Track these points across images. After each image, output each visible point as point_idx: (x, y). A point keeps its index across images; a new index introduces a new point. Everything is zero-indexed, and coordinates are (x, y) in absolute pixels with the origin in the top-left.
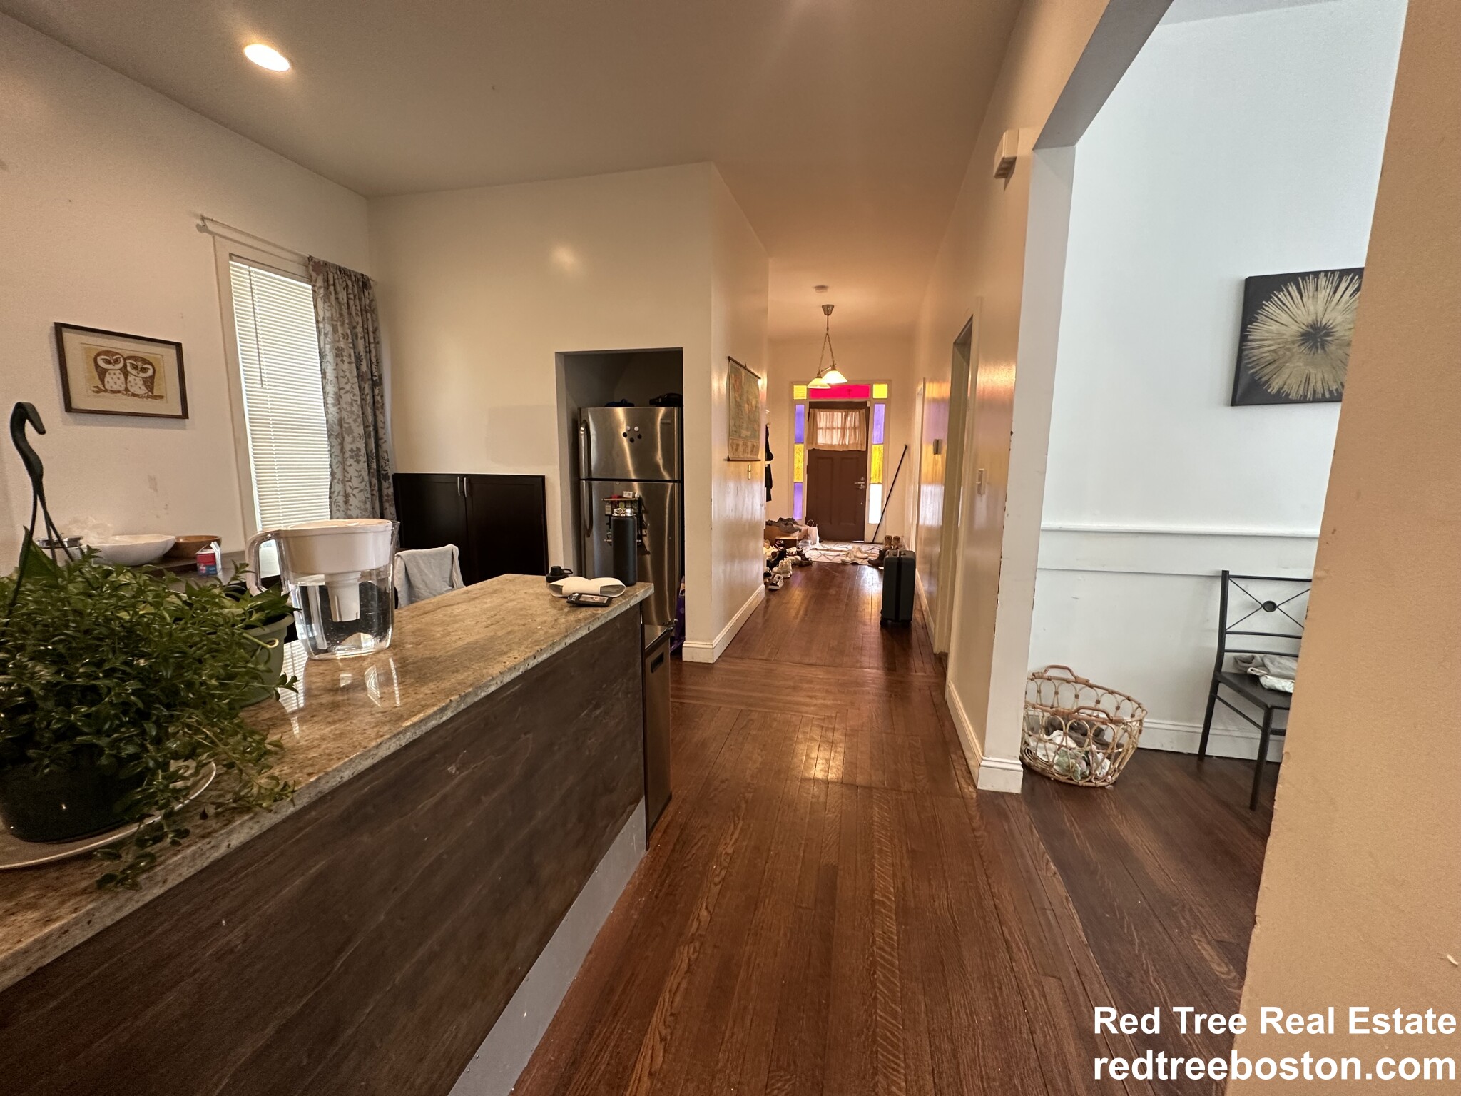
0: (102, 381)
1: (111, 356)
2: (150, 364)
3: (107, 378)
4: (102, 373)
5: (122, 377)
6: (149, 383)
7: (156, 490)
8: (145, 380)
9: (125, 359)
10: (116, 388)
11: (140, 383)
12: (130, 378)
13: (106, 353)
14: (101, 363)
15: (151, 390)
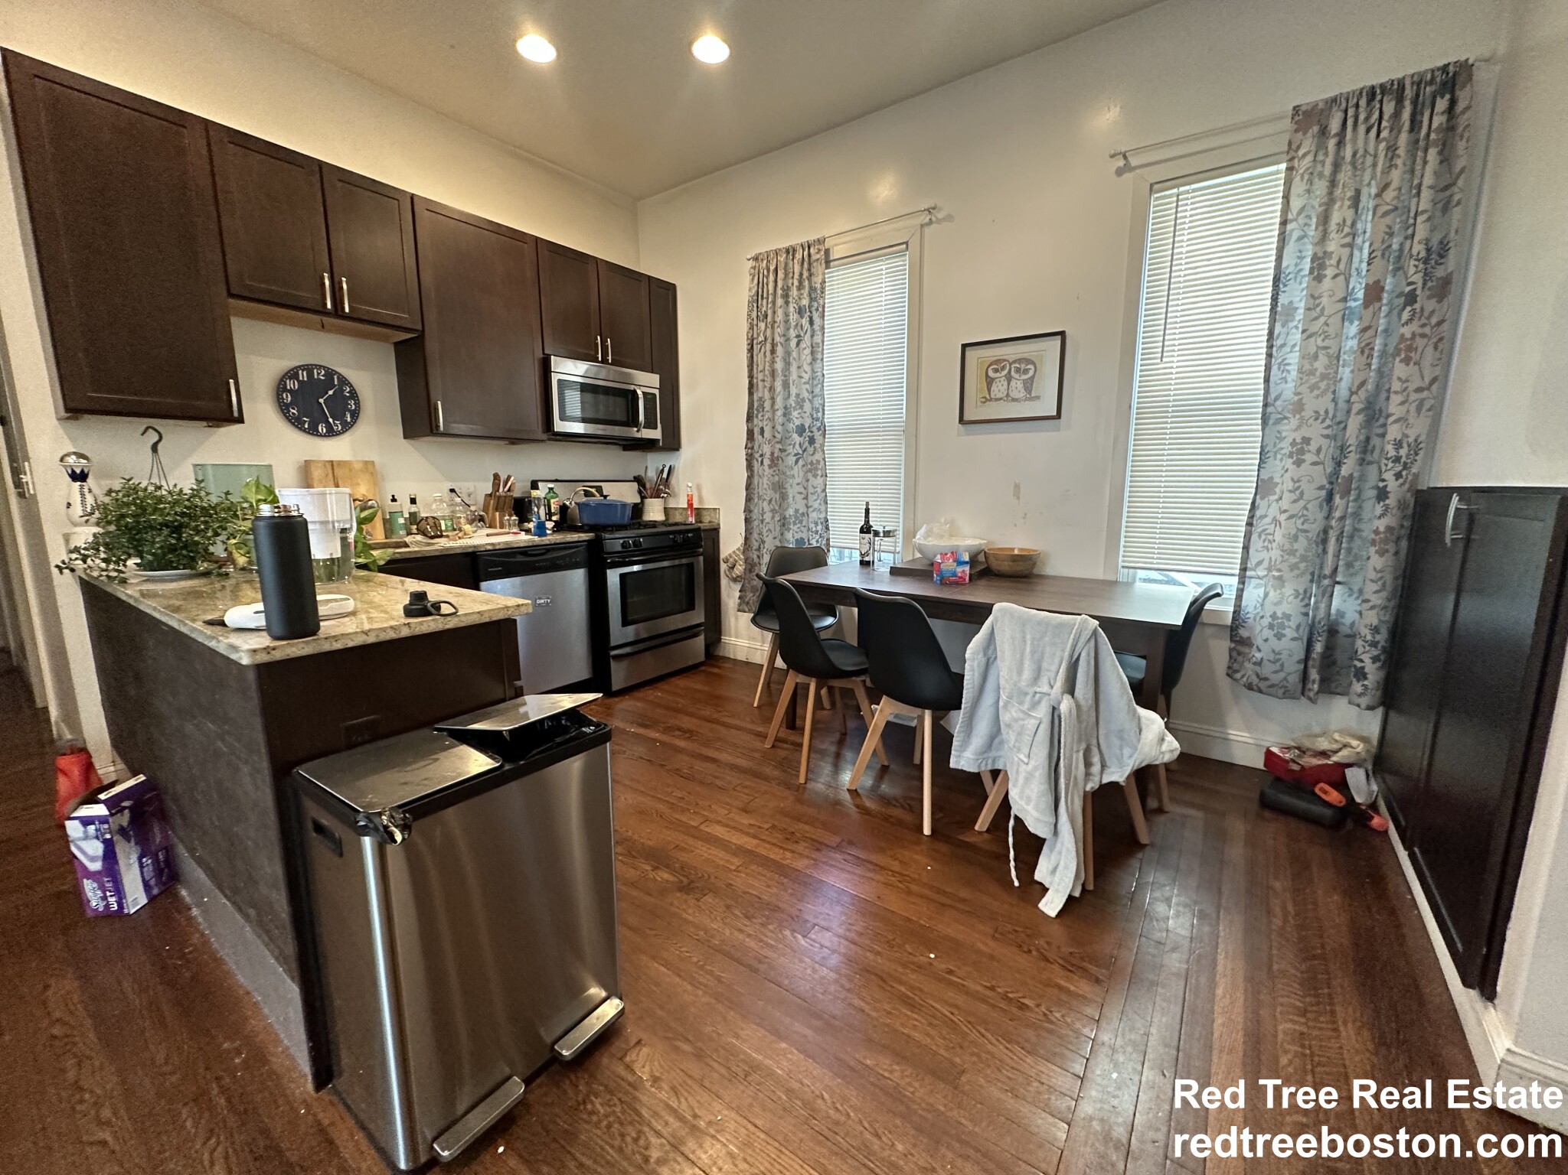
0: (989, 390)
1: (998, 364)
2: (1033, 363)
3: (994, 388)
4: (990, 382)
5: (1006, 383)
6: (1028, 385)
7: (1018, 498)
8: (1025, 382)
9: (1010, 364)
10: (1000, 395)
11: (1020, 385)
12: (1013, 383)
13: (997, 362)
14: (991, 374)
15: (1030, 393)
